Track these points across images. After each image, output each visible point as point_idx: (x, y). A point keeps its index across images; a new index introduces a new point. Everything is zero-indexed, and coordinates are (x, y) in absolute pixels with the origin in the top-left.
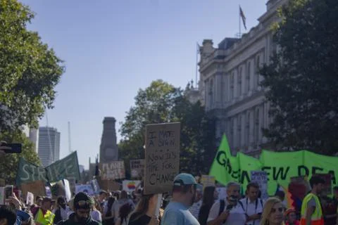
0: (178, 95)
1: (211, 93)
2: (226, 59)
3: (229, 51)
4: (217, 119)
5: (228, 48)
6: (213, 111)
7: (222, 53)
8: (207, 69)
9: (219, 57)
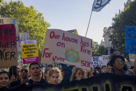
0: (97, 44)
1: (106, 43)
2: (110, 33)
3: (110, 30)
4: (108, 50)
5: (110, 29)
6: (107, 48)
7: (108, 31)
8: (105, 35)
9: (107, 32)
